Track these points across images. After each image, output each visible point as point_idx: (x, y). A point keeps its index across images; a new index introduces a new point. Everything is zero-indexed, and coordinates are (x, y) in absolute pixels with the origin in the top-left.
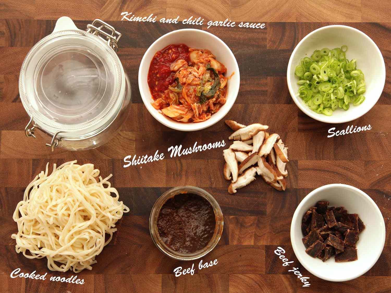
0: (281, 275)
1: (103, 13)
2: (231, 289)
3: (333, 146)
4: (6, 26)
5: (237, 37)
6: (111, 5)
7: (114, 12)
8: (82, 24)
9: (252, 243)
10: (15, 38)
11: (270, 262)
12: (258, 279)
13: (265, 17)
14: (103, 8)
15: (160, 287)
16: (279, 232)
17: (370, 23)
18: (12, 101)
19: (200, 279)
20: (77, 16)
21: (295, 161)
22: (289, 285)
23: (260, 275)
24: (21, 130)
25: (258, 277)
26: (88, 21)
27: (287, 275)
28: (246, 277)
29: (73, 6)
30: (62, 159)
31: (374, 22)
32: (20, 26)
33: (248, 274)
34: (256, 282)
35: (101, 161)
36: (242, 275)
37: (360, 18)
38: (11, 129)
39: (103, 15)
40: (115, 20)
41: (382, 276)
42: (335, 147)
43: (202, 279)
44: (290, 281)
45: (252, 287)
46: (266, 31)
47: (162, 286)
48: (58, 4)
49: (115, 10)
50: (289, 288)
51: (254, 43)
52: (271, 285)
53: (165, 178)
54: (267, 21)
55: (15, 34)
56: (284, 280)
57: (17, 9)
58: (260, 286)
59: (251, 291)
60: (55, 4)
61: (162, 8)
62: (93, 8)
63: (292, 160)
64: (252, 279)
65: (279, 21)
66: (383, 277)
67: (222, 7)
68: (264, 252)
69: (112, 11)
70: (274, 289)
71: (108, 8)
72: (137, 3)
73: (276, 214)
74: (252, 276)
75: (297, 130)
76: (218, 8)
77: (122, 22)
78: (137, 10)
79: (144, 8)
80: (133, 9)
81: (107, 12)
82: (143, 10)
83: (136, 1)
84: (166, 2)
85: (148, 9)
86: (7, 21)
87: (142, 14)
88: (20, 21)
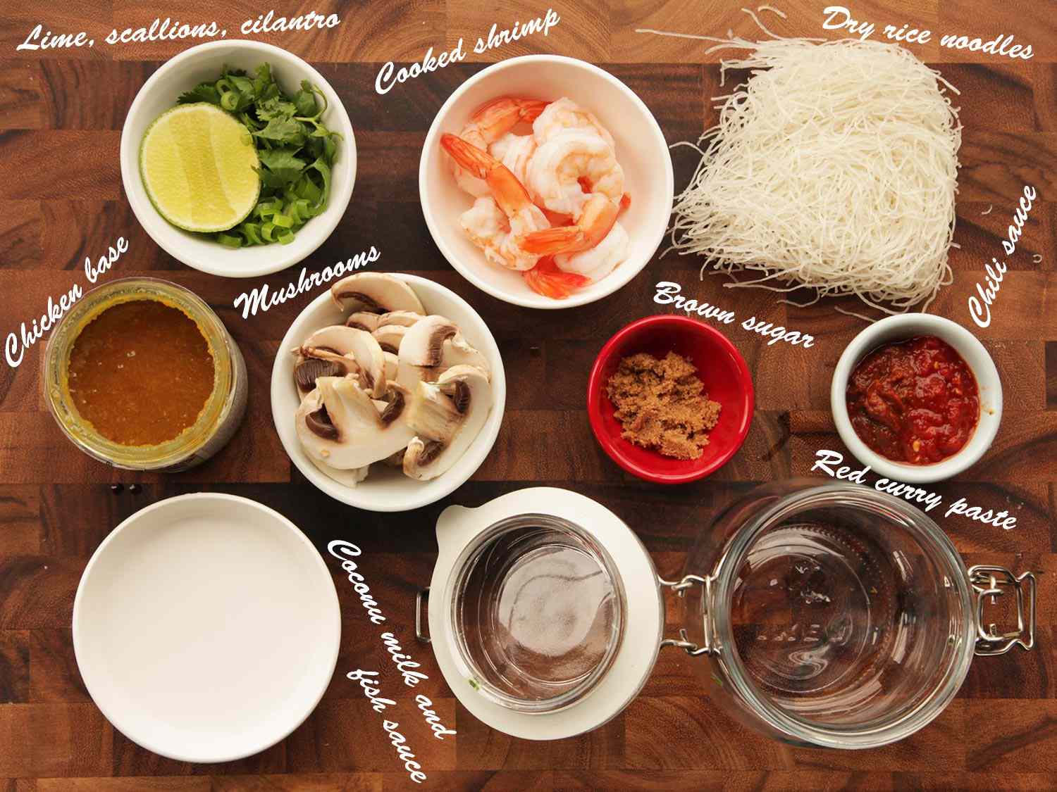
4: (41, 78)
10: (65, 107)
13: (698, 51)
31: (971, 62)
32: (78, 79)
46: (699, 86)
55: (65, 98)
61: (434, 28)
67: (587, 27)
72: (372, 16)
77: (336, 66)
78: (372, 35)
79: (391, 29)
80: (363, 33)
81: (296, 39)
82: (387, 35)
83: (368, 11)
84: (445, 15)
85: (401, 33)
86: (42, 65)
87: (386, 44)
88: (77, 65)
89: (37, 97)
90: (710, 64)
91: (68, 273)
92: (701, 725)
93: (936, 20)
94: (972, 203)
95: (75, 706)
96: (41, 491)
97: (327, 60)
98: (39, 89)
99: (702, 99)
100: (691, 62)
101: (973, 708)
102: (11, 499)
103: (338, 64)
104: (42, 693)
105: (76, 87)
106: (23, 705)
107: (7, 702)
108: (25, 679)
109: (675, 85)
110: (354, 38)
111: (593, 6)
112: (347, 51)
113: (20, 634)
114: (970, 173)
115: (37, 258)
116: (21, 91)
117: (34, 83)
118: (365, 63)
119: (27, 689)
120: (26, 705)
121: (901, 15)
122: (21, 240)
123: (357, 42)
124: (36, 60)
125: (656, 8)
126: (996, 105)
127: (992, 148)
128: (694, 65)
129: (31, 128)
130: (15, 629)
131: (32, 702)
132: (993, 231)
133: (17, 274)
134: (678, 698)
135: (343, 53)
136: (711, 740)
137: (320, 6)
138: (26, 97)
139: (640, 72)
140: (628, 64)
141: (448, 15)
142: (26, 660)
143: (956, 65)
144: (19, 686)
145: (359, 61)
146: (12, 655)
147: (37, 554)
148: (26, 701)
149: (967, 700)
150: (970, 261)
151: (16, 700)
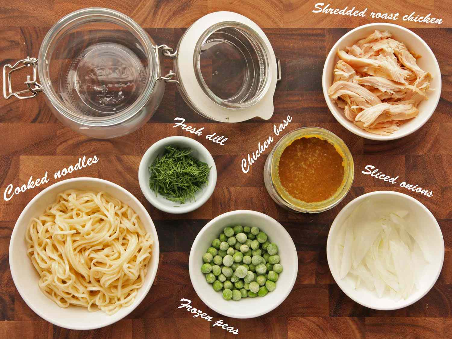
0: (348, 318)
2: (290, 334)
3: (404, 171)
4: (21, 35)
5: (291, 45)
6: (143, 10)
9: (314, 282)
10: (32, 49)
12: (321, 322)
13: (323, 23)
14: (133, 13)
15: (208, 332)
17: (445, 28)
18: (30, 122)
21: (360, 188)
22: (357, 328)
23: (323, 318)
24: (42, 155)
25: (321, 319)
27: (354, 317)
28: (307, 321)
31: (449, 27)
32: (37, 35)
33: (309, 316)
34: (318, 326)
36: (302, 318)
38: (31, 154)
40: (148, 27)
42: (407, 172)
44: (357, 325)
45: (314, 332)
46: (324, 39)
49: (148, 15)
50: (356, 332)
51: (311, 52)
52: (336, 330)
53: (211, 208)
54: (325, 28)
55: (32, 45)
56: (351, 323)
57: (34, 15)
58: (323, 331)
59: (313, 336)
61: (202, 12)
63: (358, 187)
64: (314, 322)
65: (339, 27)
67: (273, 11)
68: (327, 291)
69: (144, 16)
70: (339, 333)
72: (173, 6)
74: (315, 319)
75: (363, 152)
77: (157, 29)
78: (173, 15)
79: (182, 13)
80: (170, 14)
81: (138, 17)
82: (180, 16)
83: (172, 4)
84: (207, 6)
85: (187, 14)
86: (21, 29)
87: (180, 19)
88: (38, 29)
89: (19, 44)
90: (329, 29)
91: (33, 124)
93: (433, 8)
94: (449, 92)
95: (36, 322)
97: (152, 27)
98: (20, 41)
99: (326, 44)
100: (321, 27)
101: (447, 322)
103: (158, 29)
104: (21, 316)
105: (37, 39)
106: (12, 322)
107: (4, 320)
108: (13, 310)
109: (313, 38)
110: (165, 17)
111: (276, 2)
112: (162, 23)
113: (10, 289)
114: (449, 78)
115: (19, 118)
116: (11, 41)
117: (18, 38)
118: (170, 28)
119: (14, 314)
120: (14, 322)
122: (11, 110)
123: (166, 19)
124: (18, 27)
125: (304, 3)
128: (321, 29)
129: (16, 58)
130: (8, 287)
131: (16, 321)
133: (9, 125)
134: (312, 317)
135: (160, 23)
136: (327, 337)
137: (149, 2)
138: (14, 44)
139: (296, 32)
140: (291, 29)
141: (208, 6)
142: (13, 301)
143: (443, 29)
144: (10, 313)
145: (167, 27)
146: (7, 299)
148: (13, 320)
149: (444, 318)
150: (448, 118)
151: (9, 319)
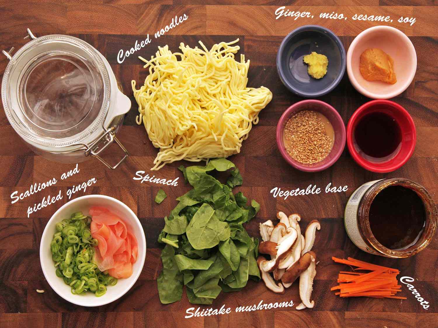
0: (329, 312)
1: (139, 26)
6: (148, 18)
7: (151, 25)
8: (117, 39)
11: (317, 298)
12: (304, 316)
14: (139, 20)
15: (202, 325)
16: (327, 266)
19: (244, 316)
20: (112, 29)
22: (337, 322)
26: (123, 35)
27: (335, 312)
28: (291, 314)
29: (107, 18)
30: (98, 187)
31: (426, 36)
34: (302, 319)
35: (139, 190)
36: (288, 312)
37: (412, 31)
39: (139, 28)
40: (152, 34)
41: (434, 312)
43: (246, 317)
44: (338, 319)
47: (204, 324)
48: (91, 17)
49: (152, 22)
50: (337, 325)
52: (318, 324)
56: (332, 317)
57: (48, 22)
60: (88, 17)
61: (201, 20)
62: (129, 21)
64: (298, 316)
66: (435, 314)
67: (266, 20)
69: (149, 24)
71: (144, 21)
73: (323, 245)
74: (298, 313)
76: (261, 20)
81: (143, 24)
87: (181, 27)
92: (306, 324)
94: (425, 98)
95: (46, 314)
96: (33, 221)
101: (419, 317)
102: (21, 224)
104: (32, 308)
106: (24, 314)
107: (18, 313)
108: (26, 302)
113: (24, 283)
119: (26, 307)
120: (26, 314)
121: (397, 15)
126: (436, 55)
127: (434, 74)
130: (21, 281)
131: (28, 313)
132: (433, 110)
141: (207, 14)
142: (26, 294)
144: (23, 306)
145: (169, 34)
146: (20, 292)
147: (31, 248)
148: (26, 312)
149: (417, 313)
150: (423, 123)
151: (21, 312)
